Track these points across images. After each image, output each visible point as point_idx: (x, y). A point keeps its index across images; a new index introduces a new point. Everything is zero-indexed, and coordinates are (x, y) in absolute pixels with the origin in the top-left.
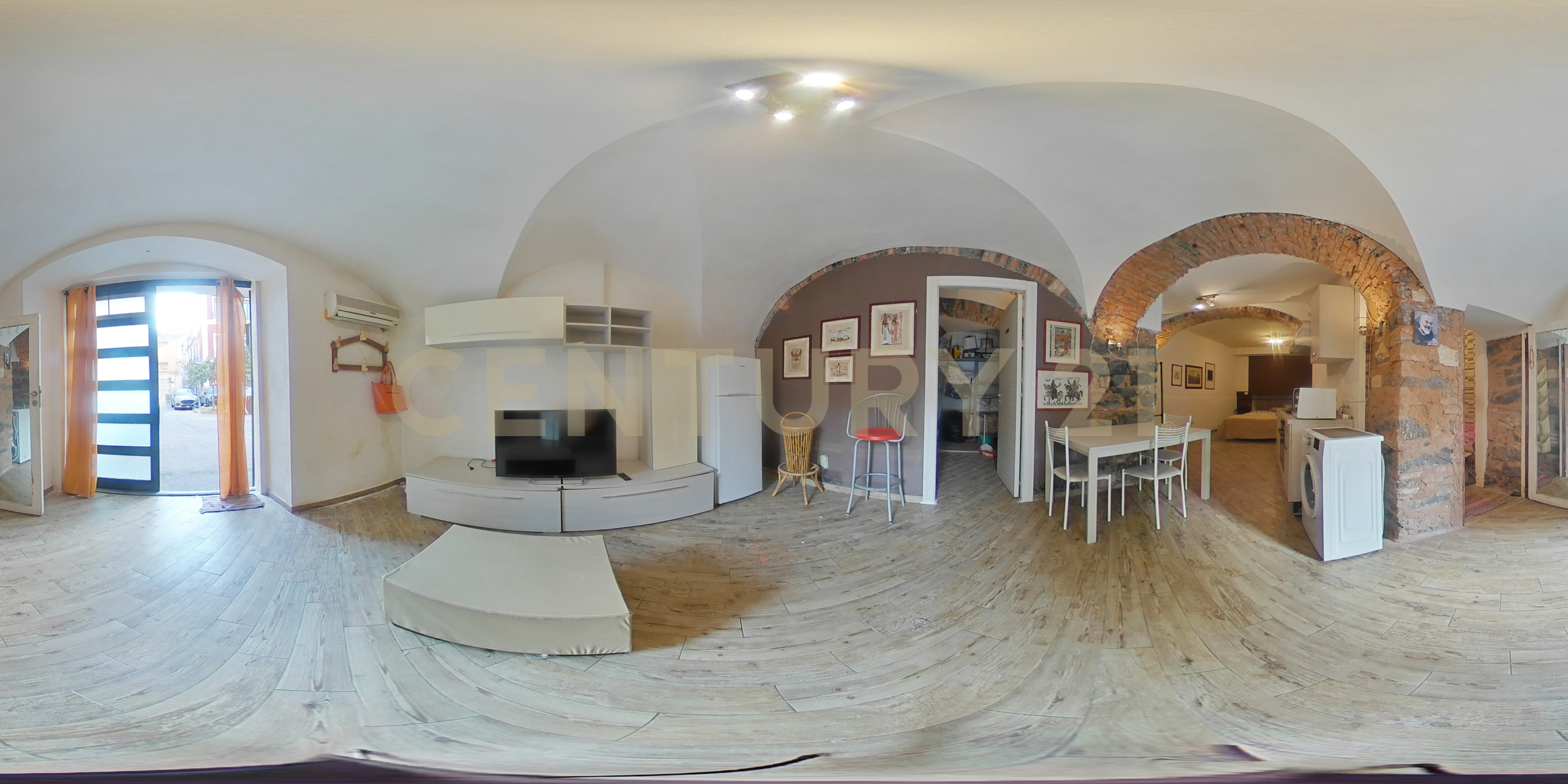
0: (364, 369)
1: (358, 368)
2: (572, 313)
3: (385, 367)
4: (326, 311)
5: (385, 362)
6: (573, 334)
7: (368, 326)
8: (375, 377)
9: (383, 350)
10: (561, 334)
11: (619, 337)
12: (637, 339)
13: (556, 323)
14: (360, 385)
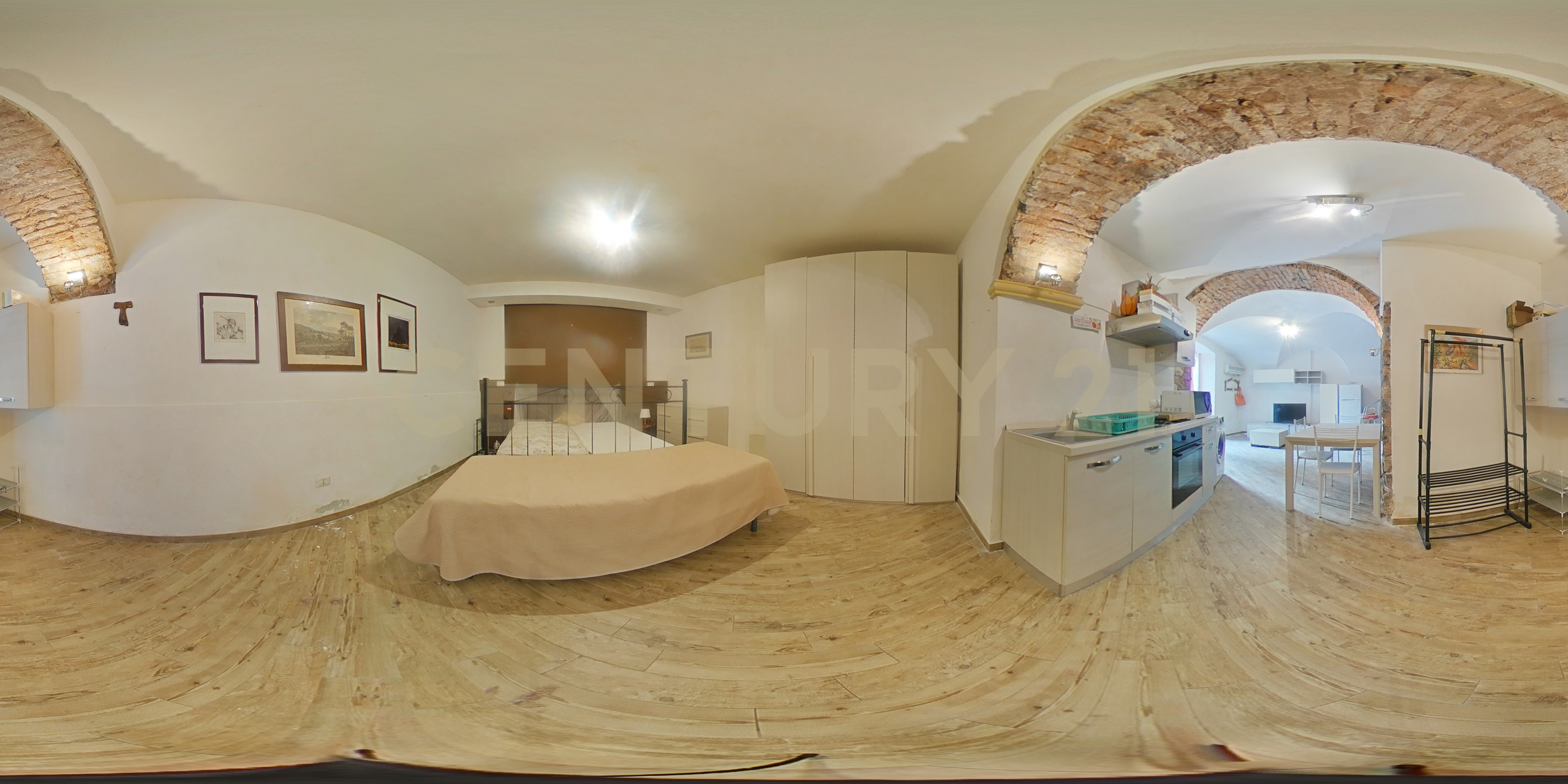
0: (1233, 390)
1: (1231, 389)
2: (1297, 373)
3: (1239, 389)
4: (1224, 371)
5: (1238, 387)
6: (1297, 381)
7: (1234, 375)
8: (1236, 392)
9: (1238, 383)
10: (1293, 380)
11: (1311, 381)
12: (1318, 381)
13: (1292, 378)
14: (1233, 394)
